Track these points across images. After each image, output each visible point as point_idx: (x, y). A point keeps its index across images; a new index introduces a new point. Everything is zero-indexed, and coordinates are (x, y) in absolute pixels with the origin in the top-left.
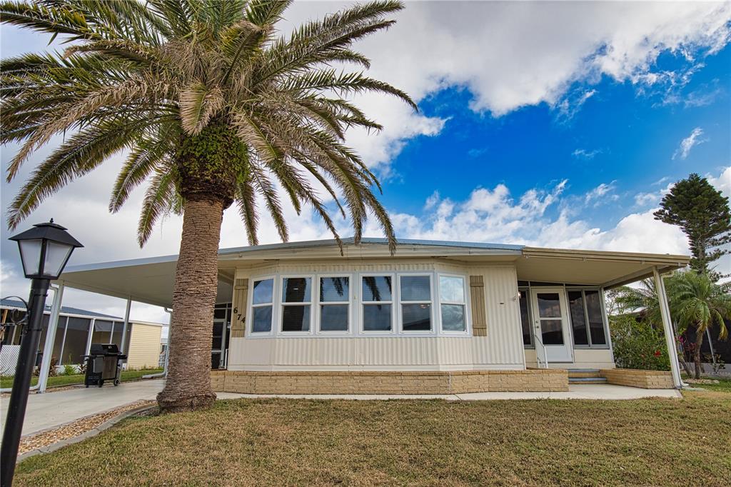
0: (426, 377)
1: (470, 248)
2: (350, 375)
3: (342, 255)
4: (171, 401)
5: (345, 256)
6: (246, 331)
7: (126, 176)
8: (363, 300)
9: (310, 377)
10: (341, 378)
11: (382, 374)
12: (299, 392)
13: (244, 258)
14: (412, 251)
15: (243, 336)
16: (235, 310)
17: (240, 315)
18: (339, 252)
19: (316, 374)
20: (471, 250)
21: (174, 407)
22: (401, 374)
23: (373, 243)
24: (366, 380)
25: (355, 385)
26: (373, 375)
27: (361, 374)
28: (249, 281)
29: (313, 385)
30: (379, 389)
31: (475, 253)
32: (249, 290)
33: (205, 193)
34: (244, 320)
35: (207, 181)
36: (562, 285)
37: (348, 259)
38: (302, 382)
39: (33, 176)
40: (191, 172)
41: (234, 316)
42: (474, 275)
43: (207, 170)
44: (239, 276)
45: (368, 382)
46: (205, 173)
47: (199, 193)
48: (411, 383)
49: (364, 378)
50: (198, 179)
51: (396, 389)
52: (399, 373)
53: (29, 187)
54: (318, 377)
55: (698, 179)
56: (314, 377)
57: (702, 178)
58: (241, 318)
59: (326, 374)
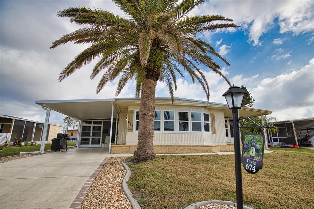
0: (205, 147)
1: (214, 104)
2: (180, 147)
3: (172, 103)
4: (145, 157)
5: (174, 104)
6: (133, 130)
7: (100, 64)
8: (179, 120)
9: (166, 148)
10: (177, 148)
11: (190, 146)
12: (162, 153)
13: (136, 102)
14: (196, 104)
15: (132, 132)
16: (129, 122)
17: (131, 124)
18: (171, 103)
19: (168, 146)
20: (215, 105)
21: (146, 160)
22: (197, 146)
23: (183, 100)
24: (186, 148)
25: (182, 150)
26: (188, 147)
27: (184, 146)
28: (134, 111)
29: (167, 150)
30: (189, 151)
31: (216, 106)
32: (134, 115)
33: (153, 76)
34: (132, 126)
35: (155, 72)
36: (228, 118)
37: (174, 105)
38: (163, 149)
39: (73, 60)
40: (151, 67)
41: (128, 124)
42: (212, 113)
43: (156, 67)
44: (130, 109)
45: (186, 149)
46: (155, 68)
47: (151, 76)
48: (200, 149)
49: (184, 148)
50: (153, 70)
51: (195, 151)
52: (196, 146)
53: (71, 64)
54: (169, 148)
55: (243, 87)
56: (167, 148)
57: (244, 87)
58: (131, 125)
59: (171, 146)
